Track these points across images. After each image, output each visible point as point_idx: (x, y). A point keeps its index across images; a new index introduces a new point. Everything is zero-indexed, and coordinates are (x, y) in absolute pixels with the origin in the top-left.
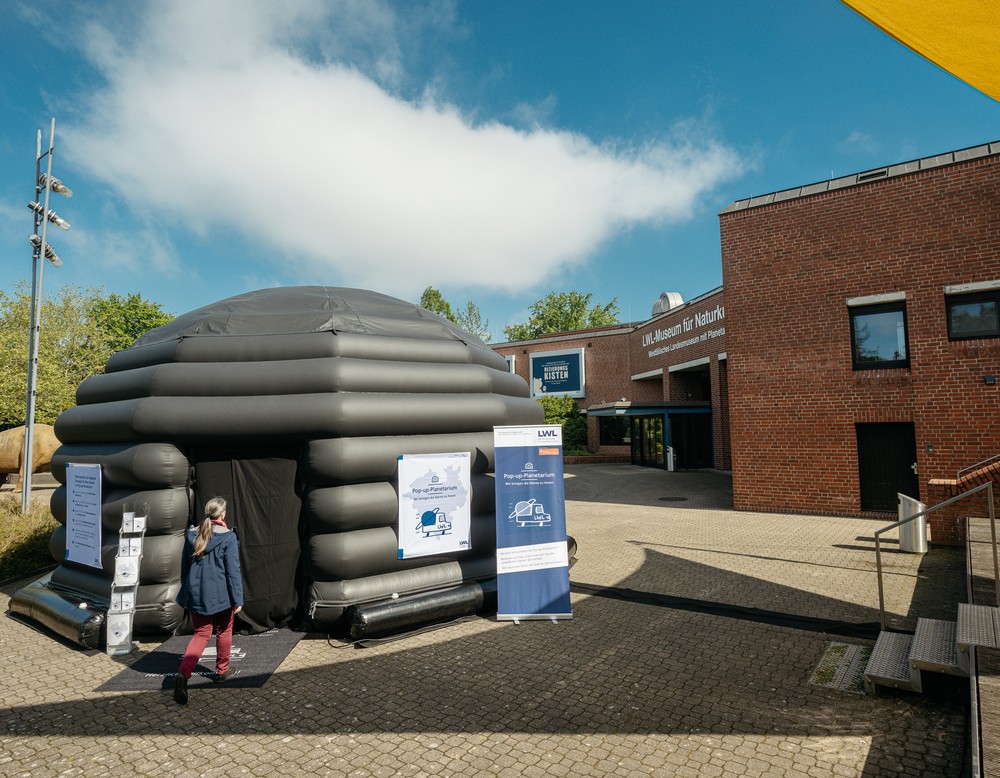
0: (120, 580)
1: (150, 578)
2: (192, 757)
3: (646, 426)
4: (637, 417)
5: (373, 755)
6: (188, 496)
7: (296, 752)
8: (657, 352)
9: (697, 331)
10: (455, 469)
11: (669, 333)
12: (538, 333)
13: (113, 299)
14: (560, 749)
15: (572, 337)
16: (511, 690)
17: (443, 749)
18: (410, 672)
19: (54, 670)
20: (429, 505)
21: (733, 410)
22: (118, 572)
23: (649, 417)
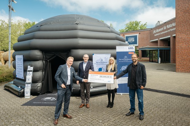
0: (27, 81)
1: (34, 81)
2: (42, 121)
3: (153, 53)
4: (151, 50)
5: (85, 123)
6: (43, 63)
7: (67, 121)
8: (157, 35)
9: (167, 29)
10: (107, 58)
11: (160, 30)
12: (127, 31)
13: (29, 23)
14: (133, 124)
15: (135, 31)
16: (120, 110)
17: (103, 122)
18: (95, 105)
19: (12, 101)
20: (100, 67)
21: (177, 47)
22: (27, 79)
23: (154, 50)
